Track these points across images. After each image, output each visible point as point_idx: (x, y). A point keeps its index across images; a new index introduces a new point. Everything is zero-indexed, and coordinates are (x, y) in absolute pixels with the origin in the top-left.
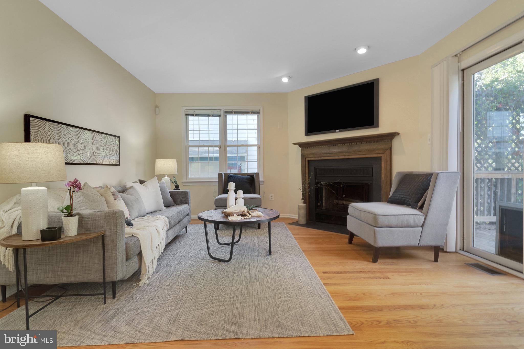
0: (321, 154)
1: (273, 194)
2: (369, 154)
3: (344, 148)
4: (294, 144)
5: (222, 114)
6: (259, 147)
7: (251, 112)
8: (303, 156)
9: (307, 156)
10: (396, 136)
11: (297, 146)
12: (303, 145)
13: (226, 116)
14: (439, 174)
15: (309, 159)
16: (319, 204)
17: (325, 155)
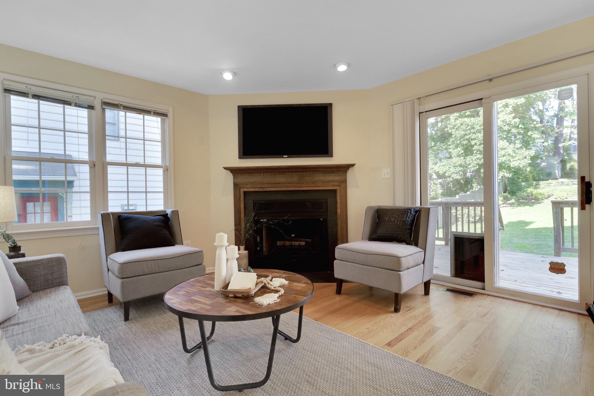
0: (263, 184)
1: (190, 241)
2: (324, 186)
3: (295, 178)
4: (225, 168)
5: (98, 105)
6: (166, 170)
7: (154, 113)
8: (236, 185)
9: (242, 185)
10: (350, 168)
11: (229, 172)
12: (235, 171)
13: (103, 110)
14: (431, 208)
15: (246, 190)
16: (258, 248)
17: (270, 185)
